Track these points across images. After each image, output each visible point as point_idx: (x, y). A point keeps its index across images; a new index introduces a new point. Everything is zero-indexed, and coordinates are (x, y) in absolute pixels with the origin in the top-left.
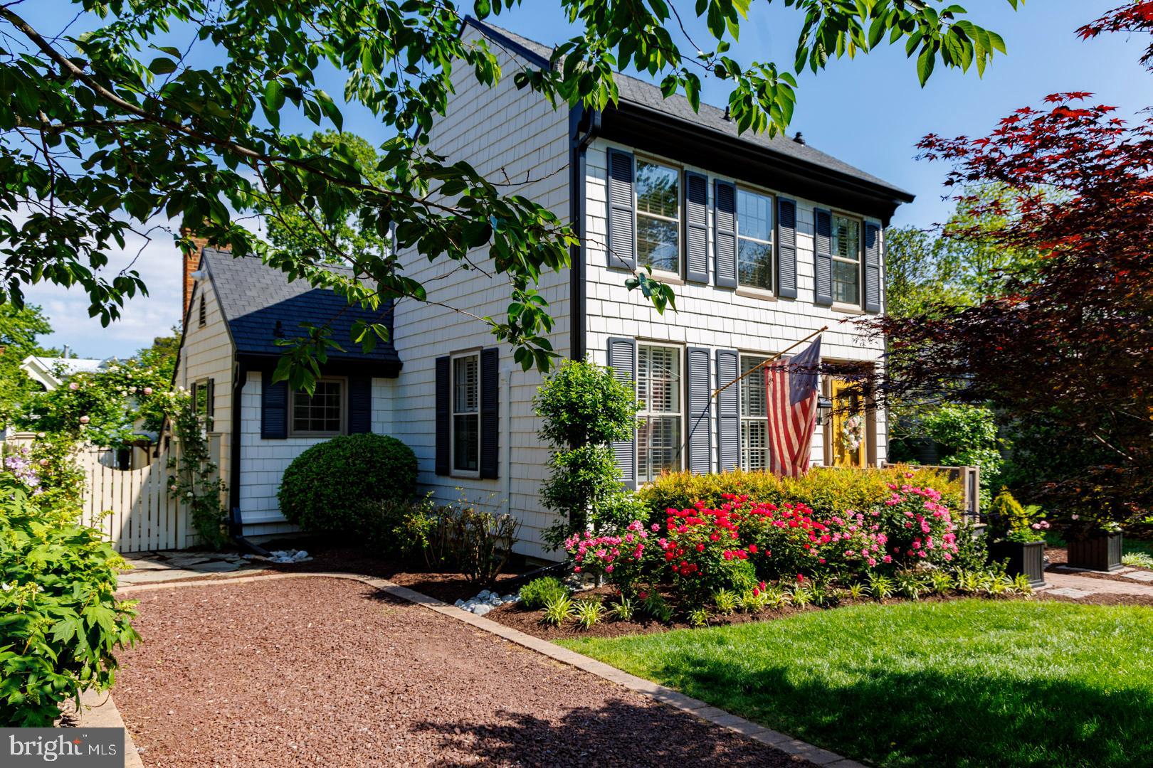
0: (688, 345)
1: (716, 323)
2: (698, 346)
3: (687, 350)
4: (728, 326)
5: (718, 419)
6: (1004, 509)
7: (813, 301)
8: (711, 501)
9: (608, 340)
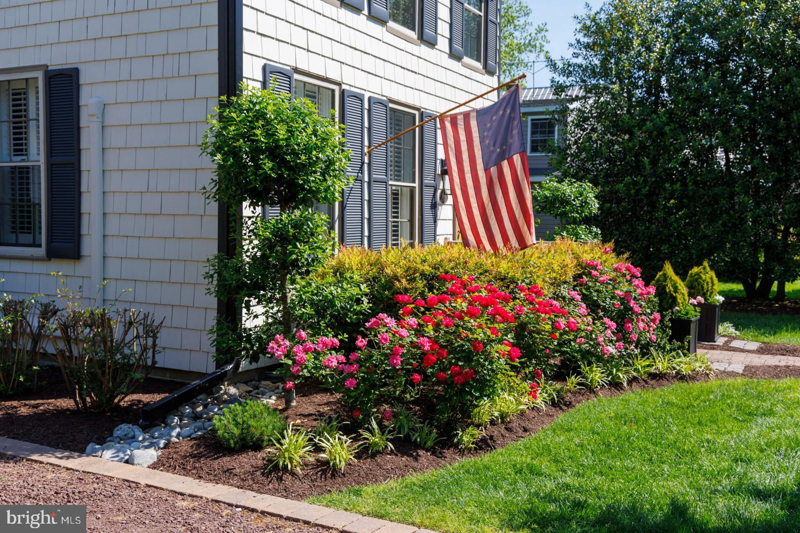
0: (344, 87)
1: (368, 63)
2: (353, 89)
3: (343, 93)
4: (379, 67)
5: (369, 183)
6: (669, 285)
7: (448, 51)
8: (420, 284)
9: (264, 68)
